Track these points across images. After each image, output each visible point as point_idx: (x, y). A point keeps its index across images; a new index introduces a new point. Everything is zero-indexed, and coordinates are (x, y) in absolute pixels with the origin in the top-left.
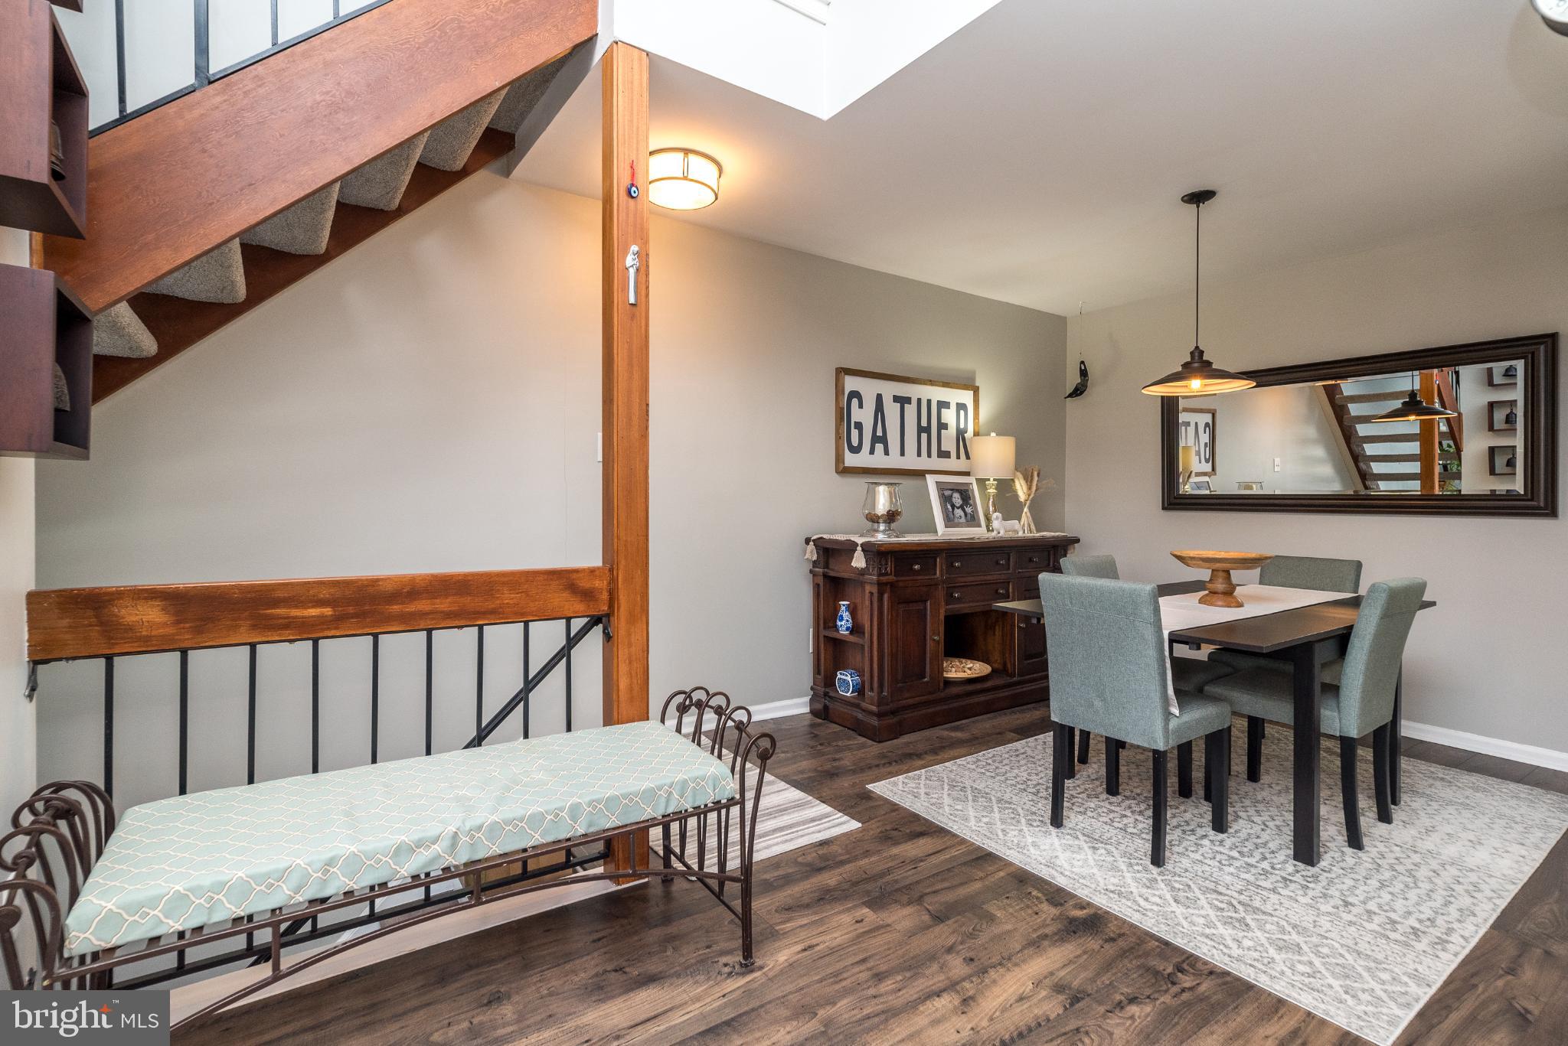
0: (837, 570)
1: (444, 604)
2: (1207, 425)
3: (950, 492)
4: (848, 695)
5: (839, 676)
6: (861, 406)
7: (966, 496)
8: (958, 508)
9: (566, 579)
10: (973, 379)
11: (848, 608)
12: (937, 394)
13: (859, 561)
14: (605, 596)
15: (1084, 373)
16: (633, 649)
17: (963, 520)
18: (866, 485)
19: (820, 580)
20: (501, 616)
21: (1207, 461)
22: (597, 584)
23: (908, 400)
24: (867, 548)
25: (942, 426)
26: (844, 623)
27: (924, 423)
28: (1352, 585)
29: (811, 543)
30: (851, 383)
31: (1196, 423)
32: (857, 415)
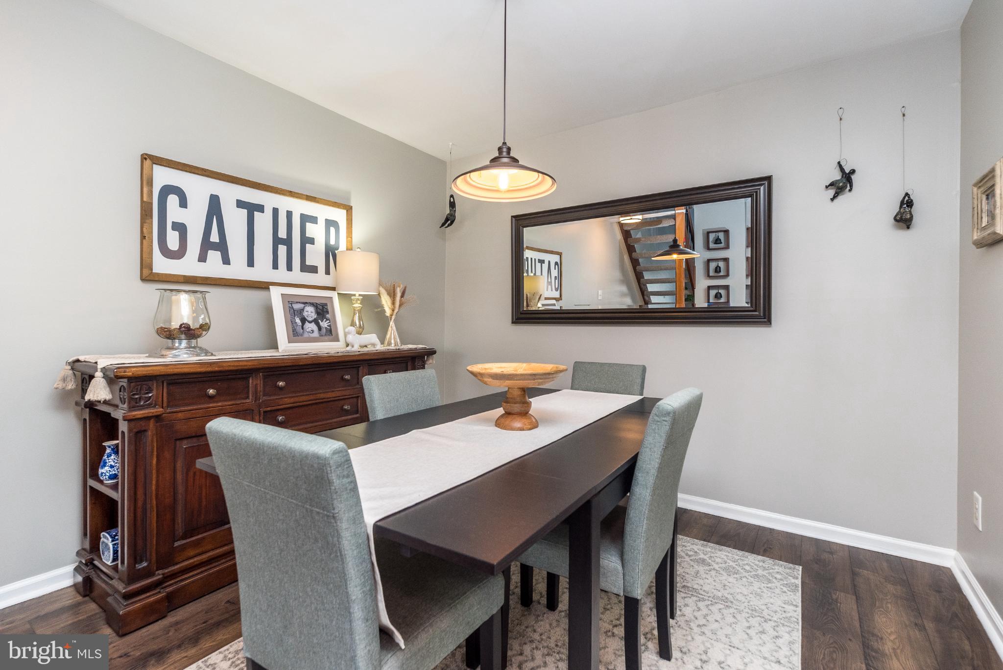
2: (556, 263)
3: (301, 306)
4: (109, 564)
5: (102, 539)
6: (183, 204)
7: (322, 310)
8: (310, 322)
10: (349, 199)
12: (299, 207)
15: (452, 205)
17: (316, 334)
18: (159, 293)
21: (556, 290)
23: (260, 208)
25: (306, 240)
26: (107, 469)
27: (282, 234)
28: (639, 388)
29: (69, 367)
31: (549, 262)
32: (176, 214)
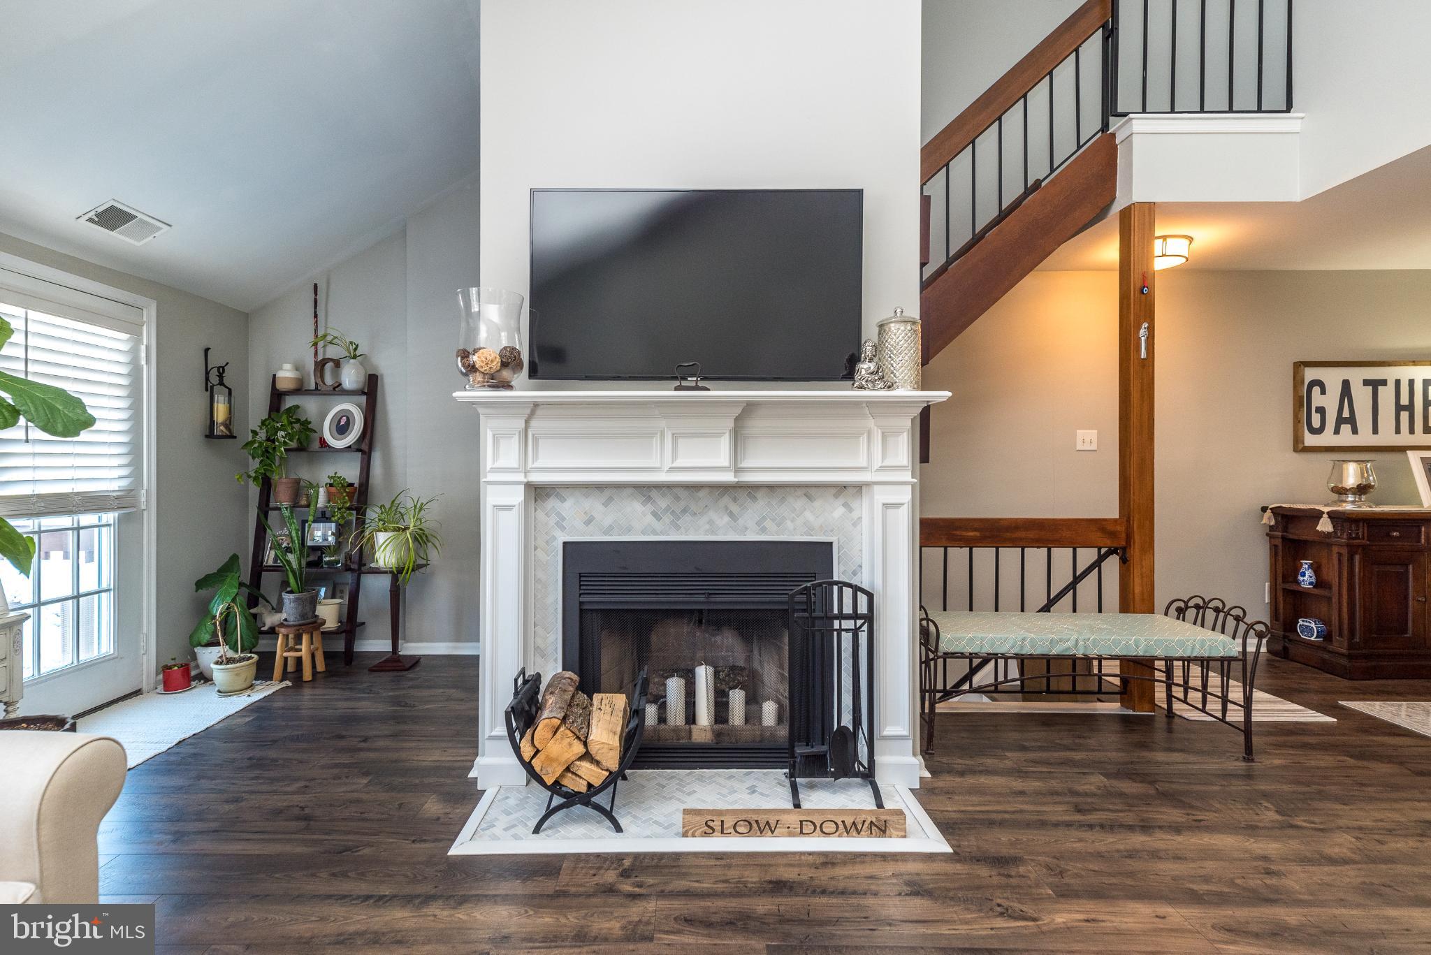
0: (1298, 533)
1: (1031, 534)
4: (1312, 639)
5: (1301, 622)
6: (1323, 392)
9: (1099, 525)
11: (1311, 566)
12: (1422, 373)
13: (1325, 526)
14: (1124, 535)
16: (1144, 570)
18: (1332, 463)
19: (1279, 542)
20: (1061, 544)
22: (1119, 528)
23: (1383, 382)
24: (1333, 516)
25: (1428, 404)
26: (1307, 578)
27: (1405, 402)
29: (1269, 511)
30: (1310, 374)
32: (1317, 399)
